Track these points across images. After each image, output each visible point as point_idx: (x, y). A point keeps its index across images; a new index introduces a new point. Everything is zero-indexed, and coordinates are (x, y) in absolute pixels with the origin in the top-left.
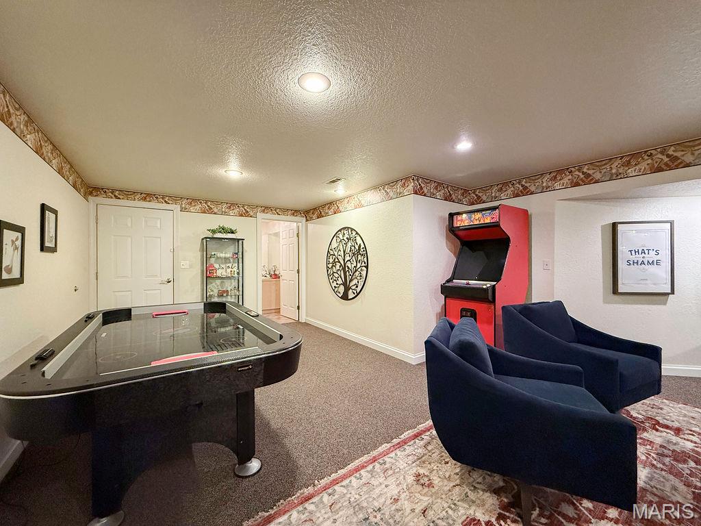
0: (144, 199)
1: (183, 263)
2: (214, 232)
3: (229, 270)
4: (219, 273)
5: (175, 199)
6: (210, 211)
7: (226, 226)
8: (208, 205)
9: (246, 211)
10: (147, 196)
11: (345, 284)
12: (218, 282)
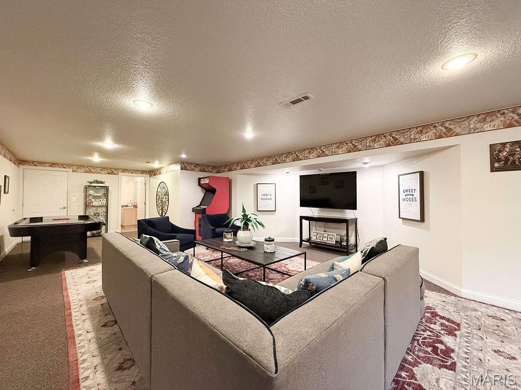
0: (51, 166)
1: (73, 198)
2: (91, 183)
3: (100, 202)
4: (94, 204)
5: (69, 166)
6: (90, 172)
7: (98, 180)
8: (90, 168)
9: (112, 171)
10: (53, 165)
11: (162, 209)
12: (94, 208)
